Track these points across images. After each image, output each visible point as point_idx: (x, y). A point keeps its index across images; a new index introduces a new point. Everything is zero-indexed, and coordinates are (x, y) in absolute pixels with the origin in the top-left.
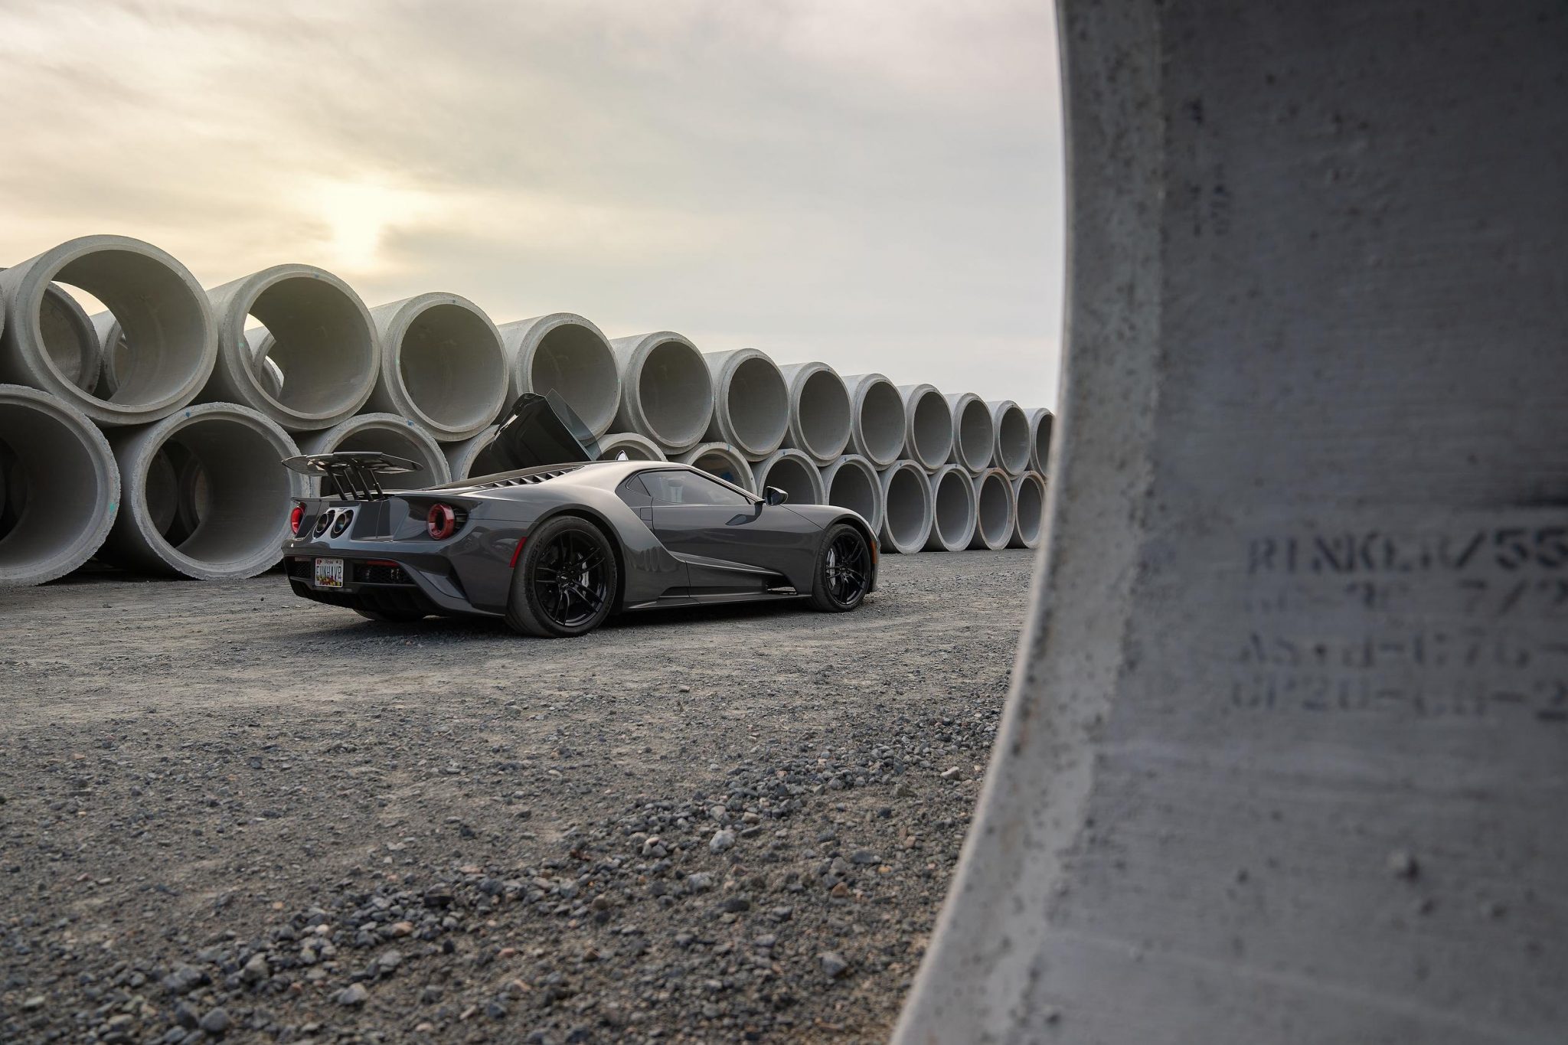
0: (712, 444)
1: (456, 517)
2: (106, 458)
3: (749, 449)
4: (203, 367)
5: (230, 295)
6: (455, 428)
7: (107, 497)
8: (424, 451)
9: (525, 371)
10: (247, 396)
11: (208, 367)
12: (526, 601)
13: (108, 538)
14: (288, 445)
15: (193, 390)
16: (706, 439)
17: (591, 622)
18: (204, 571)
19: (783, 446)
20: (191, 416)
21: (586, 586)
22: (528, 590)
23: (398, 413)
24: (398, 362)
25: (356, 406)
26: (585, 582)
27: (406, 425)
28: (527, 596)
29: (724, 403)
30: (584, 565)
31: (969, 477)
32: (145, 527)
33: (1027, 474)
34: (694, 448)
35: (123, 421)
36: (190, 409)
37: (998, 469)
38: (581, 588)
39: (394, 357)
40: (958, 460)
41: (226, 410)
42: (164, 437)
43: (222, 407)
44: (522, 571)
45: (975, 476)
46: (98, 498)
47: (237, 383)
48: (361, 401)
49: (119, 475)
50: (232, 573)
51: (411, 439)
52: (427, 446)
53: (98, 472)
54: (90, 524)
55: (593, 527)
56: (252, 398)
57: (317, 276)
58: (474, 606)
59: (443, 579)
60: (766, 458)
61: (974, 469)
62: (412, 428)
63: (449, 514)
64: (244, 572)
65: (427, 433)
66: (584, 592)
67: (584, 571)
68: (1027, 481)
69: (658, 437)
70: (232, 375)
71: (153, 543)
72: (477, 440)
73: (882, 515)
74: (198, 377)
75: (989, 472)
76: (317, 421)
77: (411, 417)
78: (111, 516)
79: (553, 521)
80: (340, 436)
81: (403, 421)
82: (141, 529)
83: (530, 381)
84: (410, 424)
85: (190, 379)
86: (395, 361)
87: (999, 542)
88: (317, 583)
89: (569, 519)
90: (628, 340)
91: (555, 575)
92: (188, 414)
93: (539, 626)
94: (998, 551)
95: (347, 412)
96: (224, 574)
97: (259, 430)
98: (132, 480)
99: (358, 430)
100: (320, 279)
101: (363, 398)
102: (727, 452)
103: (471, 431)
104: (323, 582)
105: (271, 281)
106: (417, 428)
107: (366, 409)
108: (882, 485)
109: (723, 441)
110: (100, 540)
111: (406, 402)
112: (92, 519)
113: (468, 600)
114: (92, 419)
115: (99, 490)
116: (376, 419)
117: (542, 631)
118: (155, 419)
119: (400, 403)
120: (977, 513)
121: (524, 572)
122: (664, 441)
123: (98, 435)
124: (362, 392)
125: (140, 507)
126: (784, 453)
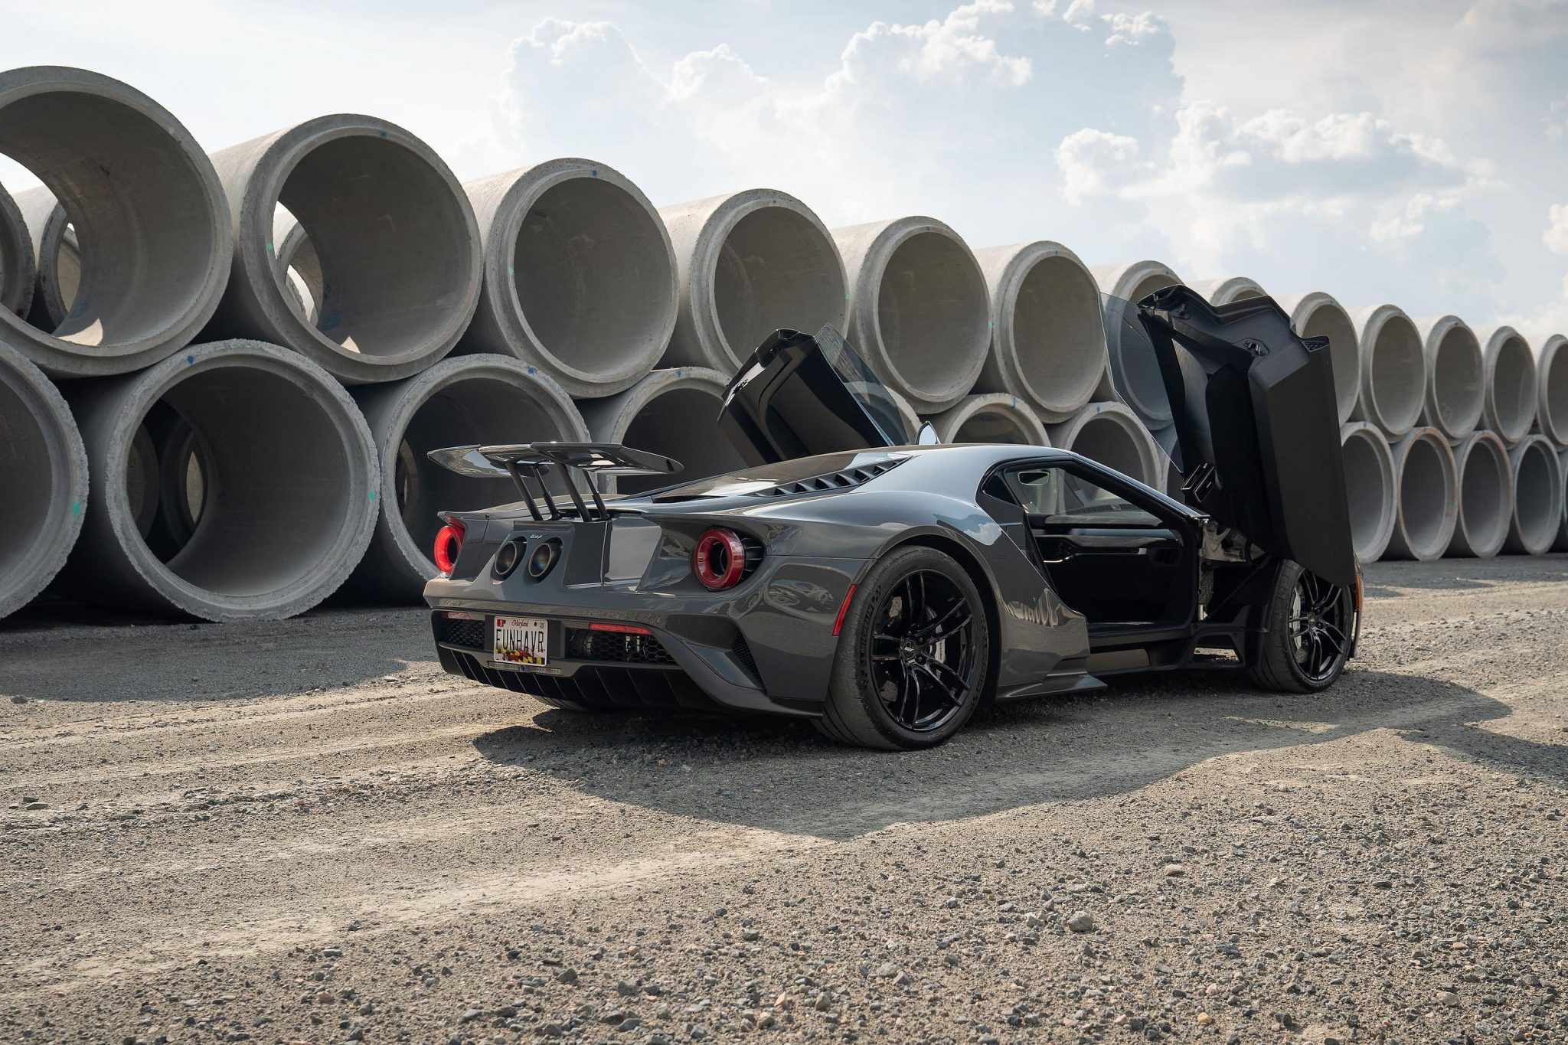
0: (988, 396)
1: (745, 551)
2: (66, 430)
3: (1045, 404)
4: (212, 283)
5: (249, 166)
6: (601, 376)
7: (67, 494)
8: (552, 412)
9: (704, 284)
10: (280, 329)
11: (219, 282)
12: (857, 692)
13: (70, 558)
14: (346, 407)
15: (198, 319)
16: (979, 389)
17: (951, 723)
18: (219, 608)
19: (1096, 398)
20: (194, 362)
21: (942, 662)
22: (861, 674)
23: (511, 355)
24: (511, 271)
25: (448, 344)
26: (940, 656)
27: (525, 372)
28: (858, 683)
29: (1007, 331)
30: (939, 629)
31: (1385, 442)
32: (127, 540)
33: (1479, 435)
34: (960, 404)
35: (89, 370)
36: (194, 351)
37: (1431, 429)
38: (935, 666)
39: (505, 262)
40: (1366, 415)
41: (250, 352)
42: (153, 396)
43: (243, 347)
44: (852, 641)
45: (1395, 442)
46: (54, 494)
47: (264, 308)
48: (455, 335)
49: (85, 458)
50: (261, 611)
51: (532, 394)
52: (557, 406)
53: (52, 453)
54: (42, 534)
55: (954, 564)
56: (287, 332)
57: (384, 134)
58: (775, 700)
59: (722, 654)
60: (1072, 416)
61: (1393, 429)
62: (534, 377)
63: (736, 547)
64: (281, 609)
65: (557, 386)
66: (939, 672)
67: (938, 637)
68: (1478, 448)
69: (907, 386)
70: (257, 294)
71: (140, 564)
72: (633, 395)
74: (206, 297)
75: (1418, 433)
76: (389, 368)
77: (530, 359)
78: (75, 523)
79: (896, 555)
80: (425, 391)
81: (520, 366)
82: (122, 543)
83: (712, 301)
84: (531, 371)
85: (192, 302)
86: (506, 271)
87: (1431, 545)
88: (498, 658)
89: (920, 551)
90: (858, 230)
91: (898, 644)
92: (190, 359)
93: (874, 731)
94: (1430, 561)
95: (435, 354)
96: (251, 612)
97: (300, 383)
98: (107, 464)
99: (452, 382)
100: (388, 138)
101: (459, 330)
102: (1012, 409)
103: (623, 382)
104: (509, 656)
105: (312, 143)
106: (542, 378)
107: (462, 348)
109: (1004, 390)
110: (58, 561)
111: (525, 336)
112: (45, 527)
113: (765, 692)
114: (42, 368)
115: (55, 480)
116: (481, 364)
117: (878, 738)
118: (140, 366)
119: (514, 338)
120: (1397, 501)
121: (853, 643)
122: (915, 392)
123: (52, 394)
124: (456, 322)
125: (119, 507)
126: (1098, 409)
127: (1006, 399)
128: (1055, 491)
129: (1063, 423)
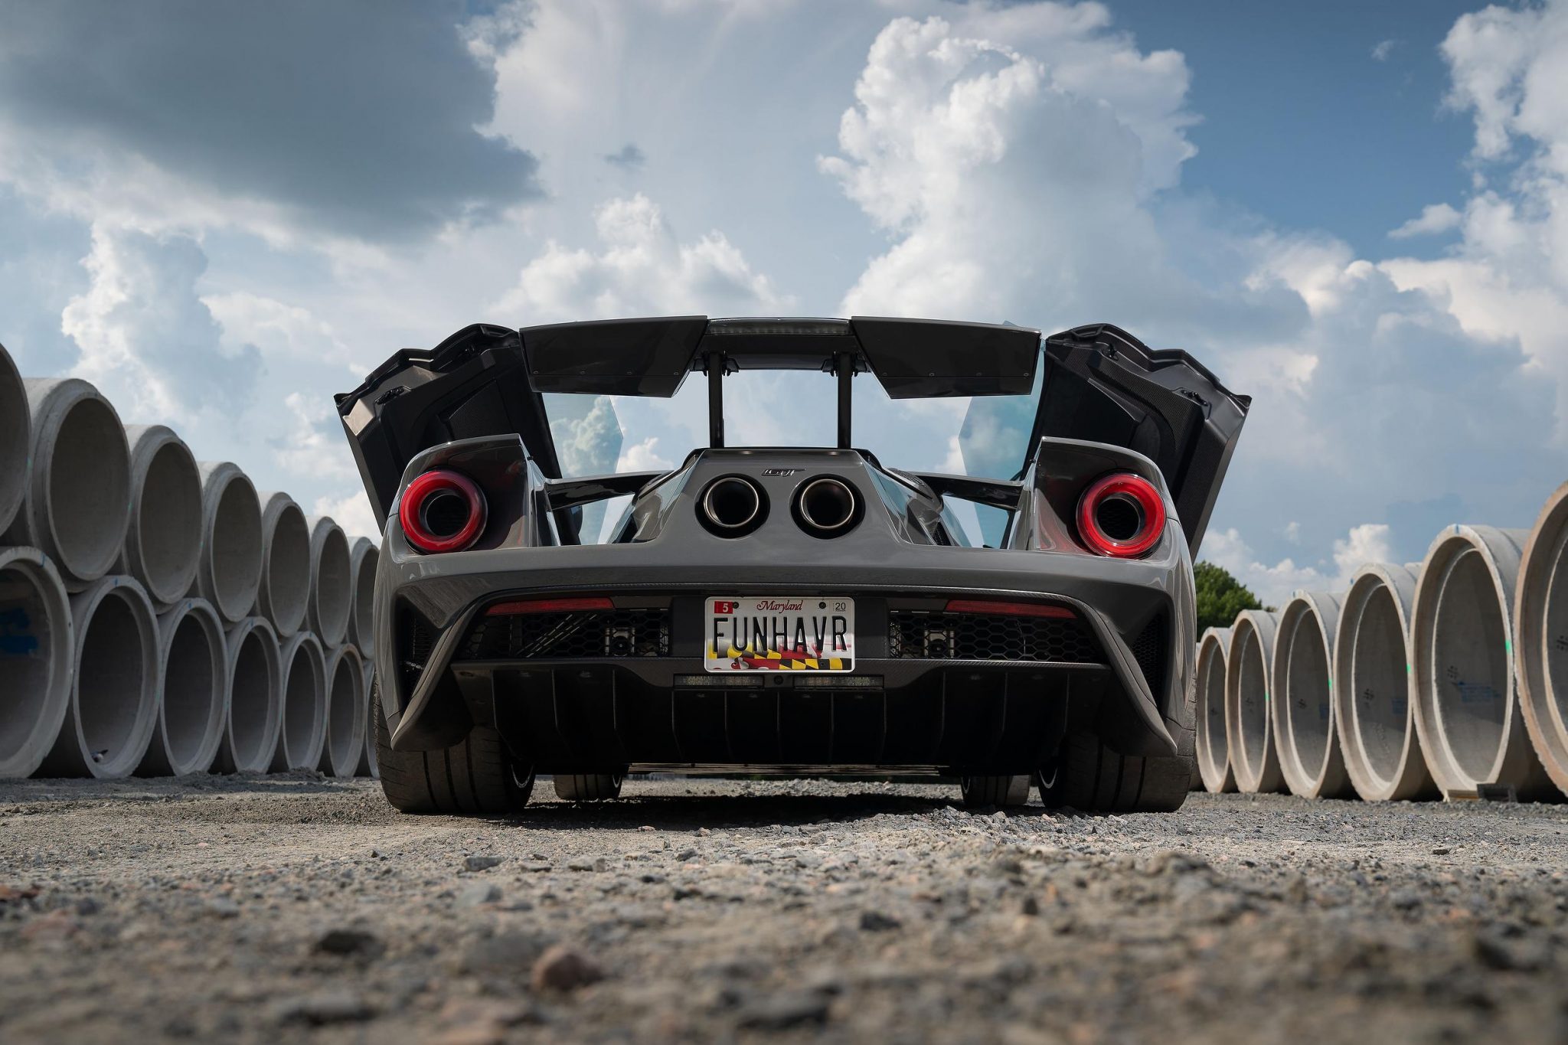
0: (20, 549)
60: (94, 584)
73: (224, 717)
108: (228, 650)
126: (116, 582)
127: (36, 555)
128: (71, 671)
129: (80, 593)
